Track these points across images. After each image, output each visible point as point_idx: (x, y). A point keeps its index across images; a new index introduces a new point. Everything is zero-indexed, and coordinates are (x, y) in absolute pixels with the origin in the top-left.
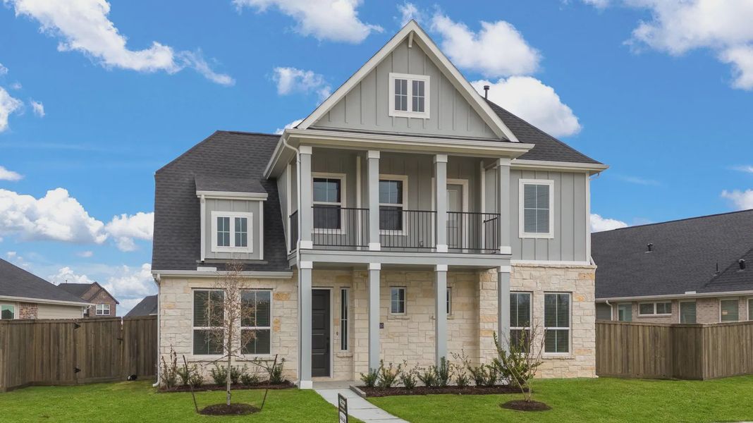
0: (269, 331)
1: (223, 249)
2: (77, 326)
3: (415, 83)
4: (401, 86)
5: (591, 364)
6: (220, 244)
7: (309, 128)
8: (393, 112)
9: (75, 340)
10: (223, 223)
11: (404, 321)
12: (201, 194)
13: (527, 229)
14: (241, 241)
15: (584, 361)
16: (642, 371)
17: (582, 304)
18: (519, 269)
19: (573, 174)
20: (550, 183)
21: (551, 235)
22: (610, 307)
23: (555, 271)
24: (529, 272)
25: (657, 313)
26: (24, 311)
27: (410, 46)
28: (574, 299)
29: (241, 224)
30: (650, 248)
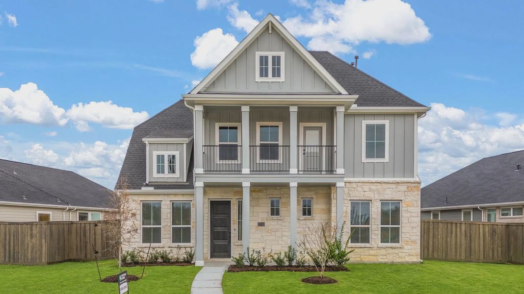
0: (190, 228)
1: (161, 175)
2: (96, 225)
3: (274, 57)
4: (264, 60)
5: (416, 252)
6: (158, 172)
7: (198, 93)
8: (258, 79)
9: (95, 234)
10: (160, 159)
11: (279, 221)
12: (146, 140)
13: (368, 156)
14: (172, 170)
15: (411, 249)
16: (482, 257)
17: (409, 209)
18: (361, 184)
19: (404, 115)
20: (386, 122)
21: (387, 159)
22: (481, 211)
23: (389, 186)
24: (368, 187)
25: (513, 215)
26: (107, 216)
27: (270, 32)
28: (403, 205)
29: (172, 159)
30: (518, 167)
